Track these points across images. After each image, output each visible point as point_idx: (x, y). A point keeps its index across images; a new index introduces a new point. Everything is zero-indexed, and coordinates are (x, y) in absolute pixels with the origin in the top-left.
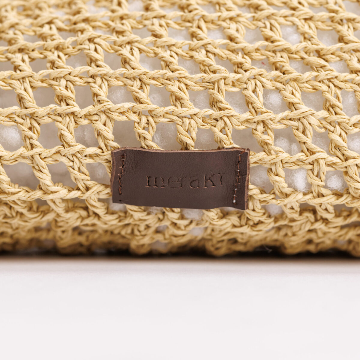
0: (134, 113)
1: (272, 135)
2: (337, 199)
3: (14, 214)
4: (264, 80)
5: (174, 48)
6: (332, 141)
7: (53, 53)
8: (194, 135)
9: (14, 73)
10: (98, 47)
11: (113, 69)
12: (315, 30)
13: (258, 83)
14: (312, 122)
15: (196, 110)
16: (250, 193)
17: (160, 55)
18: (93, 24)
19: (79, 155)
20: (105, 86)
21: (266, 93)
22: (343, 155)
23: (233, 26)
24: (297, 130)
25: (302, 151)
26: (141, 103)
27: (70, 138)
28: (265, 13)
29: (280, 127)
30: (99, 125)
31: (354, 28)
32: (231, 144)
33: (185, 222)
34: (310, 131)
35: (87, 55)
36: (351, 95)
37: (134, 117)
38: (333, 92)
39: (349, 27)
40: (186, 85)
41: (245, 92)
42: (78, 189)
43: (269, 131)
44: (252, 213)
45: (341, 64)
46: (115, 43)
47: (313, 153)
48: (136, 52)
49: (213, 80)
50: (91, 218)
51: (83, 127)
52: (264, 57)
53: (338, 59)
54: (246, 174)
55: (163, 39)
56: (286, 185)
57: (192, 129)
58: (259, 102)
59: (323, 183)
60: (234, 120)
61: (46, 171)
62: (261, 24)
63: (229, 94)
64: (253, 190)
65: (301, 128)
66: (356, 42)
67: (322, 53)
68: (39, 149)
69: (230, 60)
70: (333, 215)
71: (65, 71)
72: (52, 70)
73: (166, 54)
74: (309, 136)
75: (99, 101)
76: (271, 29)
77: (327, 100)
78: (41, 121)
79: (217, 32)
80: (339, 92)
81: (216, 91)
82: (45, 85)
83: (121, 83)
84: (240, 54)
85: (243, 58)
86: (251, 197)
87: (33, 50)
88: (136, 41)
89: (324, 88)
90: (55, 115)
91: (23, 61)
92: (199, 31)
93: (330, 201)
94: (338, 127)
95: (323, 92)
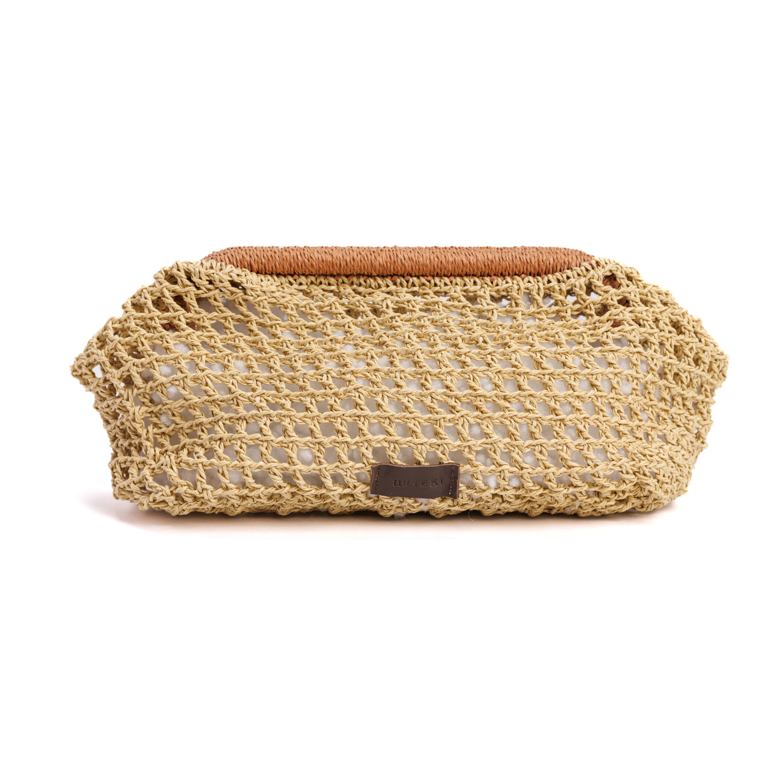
0: (386, 441)
1: (474, 454)
2: (517, 491)
3: (305, 500)
4: (468, 418)
5: (410, 396)
6: (512, 457)
7: (331, 398)
8: (424, 455)
9: (307, 413)
10: (361, 395)
11: (372, 412)
12: (502, 380)
13: (465, 420)
14: (500, 446)
15: (426, 440)
16: (460, 489)
17: (402, 401)
18: (356, 375)
19: (350, 468)
20: (366, 423)
21: (470, 426)
22: (520, 466)
23: (449, 378)
24: (490, 450)
25: (494, 464)
26: (391, 435)
27: (345, 458)
28: (471, 368)
29: (480, 449)
30: (363, 450)
31: (528, 379)
32: (448, 460)
33: (418, 504)
34: (498, 451)
35: (354, 401)
36: (525, 426)
37: (386, 445)
38: (514, 425)
39: (524, 378)
40: (419, 422)
41: (457, 426)
42: (349, 487)
43: (472, 452)
44: (461, 500)
45: (519, 405)
46: (372, 391)
47: (500, 465)
48: (386, 399)
49: (436, 419)
50: (356, 502)
51: (353, 450)
52: (469, 400)
53: (517, 401)
54: (457, 478)
55: (404, 390)
56: (483, 485)
57: (423, 452)
58: (465, 433)
59: (507, 483)
60: (450, 446)
61: (329, 478)
62: (467, 376)
63: (447, 428)
64: (462, 487)
65: (493, 450)
66: (529, 390)
67: (507, 397)
68: (325, 465)
69: (447, 403)
70: (514, 499)
71: (341, 413)
72: (332, 412)
73: (405, 400)
74: (498, 454)
75: (363, 434)
76: (473, 380)
77: (509, 431)
78: (326, 447)
79: (438, 382)
80: (517, 425)
81: (438, 427)
82: (327, 421)
83: (377, 421)
84: (454, 399)
85: (456, 402)
86: (461, 491)
87: (318, 396)
88: (386, 391)
89: (508, 423)
90: (335, 442)
91: (311, 403)
92: (426, 383)
93: (511, 492)
94: (516, 448)
95: (507, 425)
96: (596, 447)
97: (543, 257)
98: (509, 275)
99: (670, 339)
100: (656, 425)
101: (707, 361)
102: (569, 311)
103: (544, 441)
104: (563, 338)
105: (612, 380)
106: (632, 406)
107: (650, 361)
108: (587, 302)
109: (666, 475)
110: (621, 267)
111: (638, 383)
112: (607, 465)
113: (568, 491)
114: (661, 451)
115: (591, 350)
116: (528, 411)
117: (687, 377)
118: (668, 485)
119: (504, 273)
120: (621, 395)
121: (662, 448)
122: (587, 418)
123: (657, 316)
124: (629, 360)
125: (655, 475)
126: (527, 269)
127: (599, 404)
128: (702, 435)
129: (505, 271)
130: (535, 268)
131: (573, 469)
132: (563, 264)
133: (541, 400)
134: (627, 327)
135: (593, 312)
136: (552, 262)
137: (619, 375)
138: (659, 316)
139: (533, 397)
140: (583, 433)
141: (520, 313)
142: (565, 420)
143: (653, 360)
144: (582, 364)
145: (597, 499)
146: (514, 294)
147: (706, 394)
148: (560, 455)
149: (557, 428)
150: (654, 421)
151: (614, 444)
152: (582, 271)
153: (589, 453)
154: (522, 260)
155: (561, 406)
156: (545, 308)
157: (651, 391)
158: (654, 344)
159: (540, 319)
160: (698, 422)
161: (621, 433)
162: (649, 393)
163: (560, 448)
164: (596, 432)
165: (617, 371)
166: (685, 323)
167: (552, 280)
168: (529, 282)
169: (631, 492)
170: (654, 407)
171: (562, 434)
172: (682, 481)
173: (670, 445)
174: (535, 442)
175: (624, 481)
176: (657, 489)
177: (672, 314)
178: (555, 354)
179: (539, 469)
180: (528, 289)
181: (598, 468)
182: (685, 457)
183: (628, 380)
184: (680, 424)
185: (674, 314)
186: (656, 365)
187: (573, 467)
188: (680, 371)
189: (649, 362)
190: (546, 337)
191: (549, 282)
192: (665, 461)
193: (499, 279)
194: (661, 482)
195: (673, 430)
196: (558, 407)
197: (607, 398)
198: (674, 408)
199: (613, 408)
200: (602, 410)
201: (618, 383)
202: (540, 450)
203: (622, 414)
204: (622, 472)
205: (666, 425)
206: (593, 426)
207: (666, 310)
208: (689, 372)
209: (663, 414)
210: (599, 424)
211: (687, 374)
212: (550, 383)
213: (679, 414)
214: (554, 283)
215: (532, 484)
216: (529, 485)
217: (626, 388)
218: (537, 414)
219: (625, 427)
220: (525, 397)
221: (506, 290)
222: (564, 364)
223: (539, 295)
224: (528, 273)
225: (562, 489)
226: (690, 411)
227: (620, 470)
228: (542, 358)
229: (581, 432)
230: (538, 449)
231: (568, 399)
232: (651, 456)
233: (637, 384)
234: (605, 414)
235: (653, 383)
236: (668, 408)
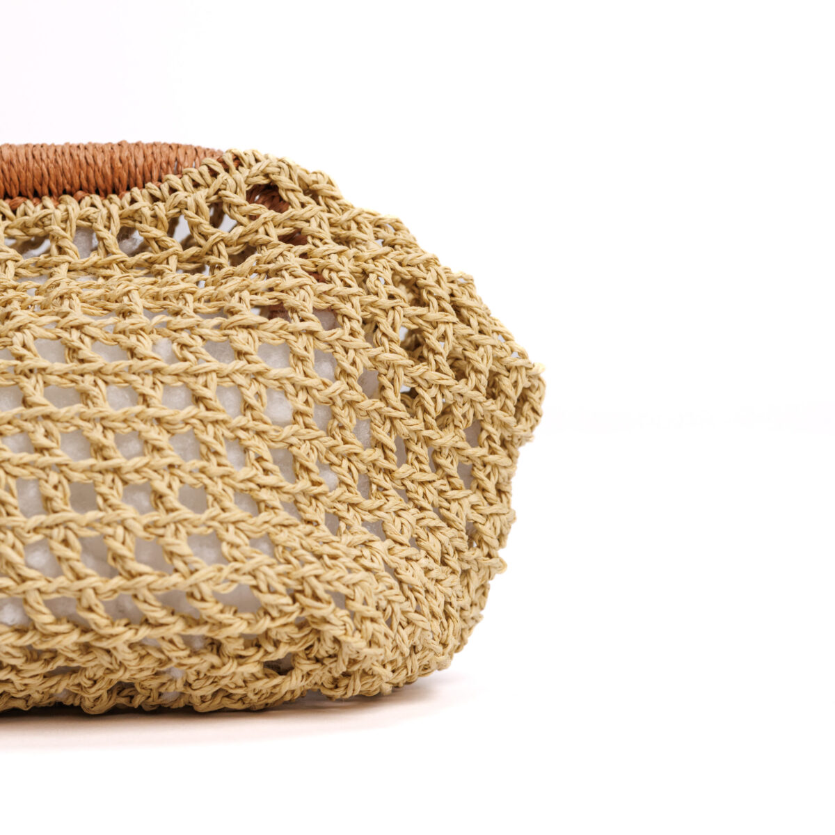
2: (20, 638)
22: (18, 575)
31: (45, 383)
36: (32, 485)
39: (37, 381)
45: (21, 438)
53: (17, 430)
66: (44, 405)
70: (23, 660)
80: (12, 482)
93: (10, 640)
94: (10, 534)
96: (195, 531)
97: (121, 152)
98: (51, 194)
99: (391, 313)
100: (358, 498)
101: (485, 366)
102: (173, 261)
103: (71, 514)
104: (138, 303)
105: (243, 389)
106: (294, 449)
107: (340, 354)
108: (211, 238)
109: (372, 601)
110: (289, 166)
111: (310, 400)
112: (220, 570)
113: (136, 633)
114: (366, 552)
115: (198, 325)
116: (41, 450)
117: (434, 399)
118: (375, 625)
119: (39, 188)
120: (265, 423)
121: (370, 547)
122: (179, 467)
123: (365, 265)
124: (288, 349)
125: (343, 600)
126: (88, 179)
127: (209, 438)
128: (485, 538)
129: (41, 185)
130: (104, 176)
131: (138, 579)
132: (164, 165)
133: (72, 429)
134: (289, 282)
135: (224, 260)
136: (140, 161)
137: (260, 379)
138: (370, 266)
139: (53, 421)
140: (164, 499)
141: (65, 267)
142: (124, 471)
143: (347, 352)
144: (174, 352)
145: (214, 659)
146: (56, 228)
147: (490, 447)
148: (109, 549)
149: (104, 489)
150: (355, 489)
151: (241, 525)
152: (201, 174)
153: (177, 541)
154: (76, 158)
155: (119, 441)
156: (120, 255)
157: (346, 421)
158: (350, 319)
159: (106, 278)
160: (473, 507)
161: (263, 506)
162: (342, 427)
163: (109, 531)
164: (198, 498)
165: (254, 368)
166: (430, 280)
167: (139, 198)
168: (93, 205)
169: (292, 641)
170: (354, 458)
171: (114, 500)
172: (421, 624)
173: (389, 543)
174: (50, 519)
175: (266, 613)
176: (350, 632)
177: (400, 264)
178: (115, 333)
179: (61, 581)
180: (87, 219)
181: (196, 575)
182: (433, 574)
183: (286, 393)
184: (424, 504)
185: (405, 263)
186: (354, 363)
187: (141, 574)
188: (419, 386)
189: (337, 356)
190: (102, 303)
191: (133, 201)
192: (375, 574)
193: (29, 203)
194: (358, 617)
195: (401, 513)
196: (110, 440)
197: (229, 426)
198: (405, 467)
199: (246, 450)
200: (216, 453)
201: (258, 395)
202: (62, 536)
203: (266, 465)
204: (257, 587)
205: (384, 500)
206: (192, 486)
207: (386, 254)
208: (441, 387)
209: (380, 478)
210: (207, 481)
211: (434, 391)
212: (94, 391)
213: (422, 483)
214: (144, 204)
215: (49, 618)
216: (45, 618)
217: (281, 409)
218: (57, 456)
219: (274, 492)
220: (35, 419)
221: (40, 222)
222: (132, 352)
223: (109, 228)
224: (92, 189)
225: (120, 629)
226: (452, 480)
227: (254, 582)
228: (82, 342)
229: (161, 497)
230: (58, 533)
231: (134, 425)
232: (334, 557)
233: (307, 402)
234: (223, 461)
235: (351, 404)
236: (392, 466)
